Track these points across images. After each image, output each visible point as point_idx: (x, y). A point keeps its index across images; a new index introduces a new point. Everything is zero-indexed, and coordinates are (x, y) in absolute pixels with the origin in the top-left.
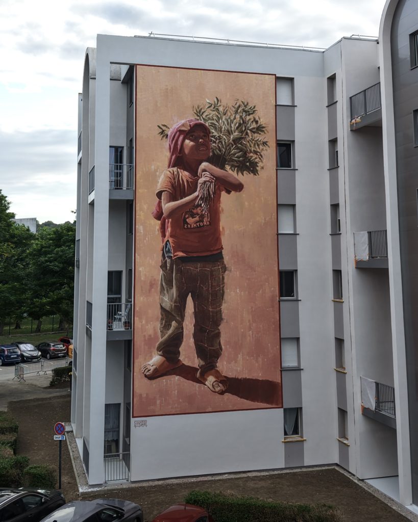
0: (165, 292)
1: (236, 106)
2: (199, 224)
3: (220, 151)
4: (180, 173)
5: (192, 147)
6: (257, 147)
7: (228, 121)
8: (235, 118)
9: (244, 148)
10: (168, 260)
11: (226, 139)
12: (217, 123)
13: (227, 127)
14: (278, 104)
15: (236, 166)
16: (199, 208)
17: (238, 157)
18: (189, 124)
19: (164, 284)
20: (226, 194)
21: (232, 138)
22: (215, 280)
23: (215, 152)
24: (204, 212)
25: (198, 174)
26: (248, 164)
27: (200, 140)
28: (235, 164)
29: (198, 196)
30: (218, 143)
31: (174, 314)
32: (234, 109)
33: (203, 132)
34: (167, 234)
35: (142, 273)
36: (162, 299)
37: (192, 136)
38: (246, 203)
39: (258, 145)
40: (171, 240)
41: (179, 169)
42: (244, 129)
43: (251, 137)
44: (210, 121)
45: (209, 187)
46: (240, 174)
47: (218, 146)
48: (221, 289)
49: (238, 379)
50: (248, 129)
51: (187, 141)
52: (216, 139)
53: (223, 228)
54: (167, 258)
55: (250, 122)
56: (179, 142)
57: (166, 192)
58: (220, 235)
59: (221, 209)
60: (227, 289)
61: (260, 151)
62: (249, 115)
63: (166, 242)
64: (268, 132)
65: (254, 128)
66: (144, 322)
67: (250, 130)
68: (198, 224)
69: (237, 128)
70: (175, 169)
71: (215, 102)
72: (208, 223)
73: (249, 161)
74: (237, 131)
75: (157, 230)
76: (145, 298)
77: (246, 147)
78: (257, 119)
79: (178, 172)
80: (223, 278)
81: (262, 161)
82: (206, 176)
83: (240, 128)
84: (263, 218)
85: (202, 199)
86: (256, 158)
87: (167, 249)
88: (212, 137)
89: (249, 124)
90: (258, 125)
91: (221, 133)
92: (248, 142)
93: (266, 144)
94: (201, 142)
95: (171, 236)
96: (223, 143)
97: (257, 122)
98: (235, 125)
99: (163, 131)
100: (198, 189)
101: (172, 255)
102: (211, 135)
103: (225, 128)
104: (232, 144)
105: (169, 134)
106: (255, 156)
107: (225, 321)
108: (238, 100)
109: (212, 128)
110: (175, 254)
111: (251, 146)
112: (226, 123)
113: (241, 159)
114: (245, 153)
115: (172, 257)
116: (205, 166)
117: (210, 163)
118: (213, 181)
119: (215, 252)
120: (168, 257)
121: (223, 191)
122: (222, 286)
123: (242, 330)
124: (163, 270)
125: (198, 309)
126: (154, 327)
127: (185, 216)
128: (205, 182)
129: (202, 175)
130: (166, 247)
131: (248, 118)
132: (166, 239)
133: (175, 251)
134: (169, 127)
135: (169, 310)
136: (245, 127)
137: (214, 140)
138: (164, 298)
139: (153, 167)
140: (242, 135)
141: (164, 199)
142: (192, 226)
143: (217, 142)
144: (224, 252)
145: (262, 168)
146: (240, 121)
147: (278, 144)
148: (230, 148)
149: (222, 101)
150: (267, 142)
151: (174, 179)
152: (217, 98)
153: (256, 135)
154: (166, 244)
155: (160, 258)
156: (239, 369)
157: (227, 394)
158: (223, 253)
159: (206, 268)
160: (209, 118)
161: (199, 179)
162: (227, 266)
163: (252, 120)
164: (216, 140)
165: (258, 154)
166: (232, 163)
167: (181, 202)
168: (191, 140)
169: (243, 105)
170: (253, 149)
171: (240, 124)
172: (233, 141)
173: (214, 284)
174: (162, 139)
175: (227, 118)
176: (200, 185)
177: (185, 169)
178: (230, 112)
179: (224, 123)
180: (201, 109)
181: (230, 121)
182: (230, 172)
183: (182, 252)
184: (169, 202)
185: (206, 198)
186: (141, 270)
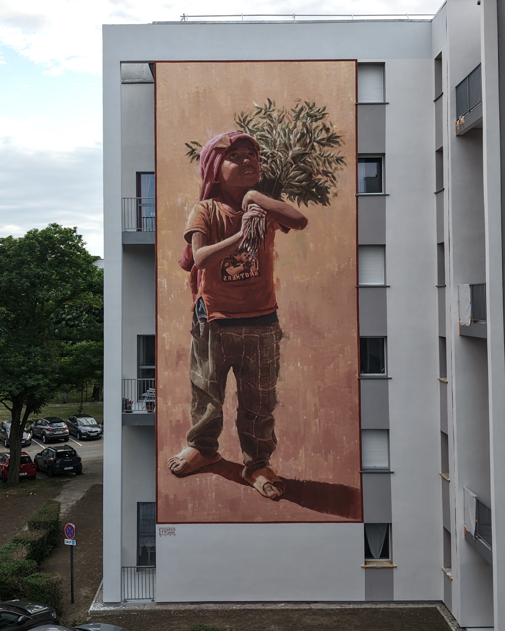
0: (198, 365)
1: (297, 110)
2: (244, 276)
3: (274, 173)
4: (217, 207)
5: (234, 169)
6: (327, 165)
7: (285, 131)
8: (295, 127)
9: (309, 167)
10: (202, 324)
11: (282, 157)
12: (269, 136)
13: (284, 140)
14: (359, 102)
15: (297, 194)
16: (244, 253)
17: (300, 181)
18: (229, 139)
19: (195, 354)
20: (282, 233)
21: (290, 154)
22: (266, 350)
23: (266, 175)
24: (250, 259)
25: (243, 207)
26: (314, 190)
27: (245, 160)
28: (295, 190)
29: (242, 237)
30: (271, 162)
31: (210, 395)
32: (294, 114)
33: (249, 149)
34: (200, 289)
35: (166, 341)
36: (194, 375)
37: (233, 155)
38: (311, 245)
39: (330, 163)
40: (204, 297)
41: (215, 202)
42: (308, 141)
43: (318, 152)
44: (258, 133)
45: (257, 225)
46: (302, 204)
47: (271, 167)
48: (275, 362)
49: (298, 481)
50: (314, 141)
51: (226, 163)
52: (268, 157)
53: (278, 280)
54: (199, 321)
55: (317, 131)
56: (216, 165)
57: (198, 233)
58: (273, 289)
59: (274, 254)
60: (283, 362)
61: (332, 172)
62: (316, 121)
63: (199, 299)
64: (344, 144)
65: (323, 139)
66: (169, 404)
67: (317, 142)
68: (242, 275)
69: (299, 140)
70: (210, 201)
71: (266, 105)
72: (257, 274)
73: (316, 186)
74: (298, 145)
75: (185, 284)
76: (171, 373)
77: (311, 167)
78: (328, 125)
79: (214, 206)
80: (278, 347)
81: (335, 186)
82: (253, 210)
83: (302, 140)
84: (336, 265)
85: (247, 240)
86: (327, 181)
87: (200, 309)
88: (262, 154)
89: (316, 134)
90: (330, 134)
91: (275, 149)
92: (315, 159)
93: (342, 161)
94: (246, 163)
95: (205, 292)
96: (278, 162)
97: (328, 130)
98: (296, 136)
99: (193, 150)
100: (242, 228)
101: (207, 317)
102: (261, 152)
103: (280, 141)
104: (290, 163)
105: (201, 154)
106: (325, 178)
107: (281, 404)
108: (300, 100)
109: (262, 142)
110: (211, 315)
111: (318, 165)
112: (282, 134)
113: (304, 183)
114: (310, 175)
115: (206, 319)
116: (251, 196)
117: (259, 192)
118: (264, 215)
119: (266, 313)
120: (200, 319)
121: (277, 229)
122: (276, 358)
123: (305, 417)
124: (194, 337)
125: (243, 388)
126: (183, 410)
127: (224, 264)
128: (252, 217)
129: (247, 208)
130: (198, 306)
131: (314, 125)
132: (198, 296)
133: (210, 312)
134: (201, 144)
135: (203, 389)
136: (311, 138)
137: (265, 158)
138: (196, 373)
139: (179, 200)
140: (305, 150)
141: (195, 243)
142: (234, 278)
143: (269, 161)
144: (280, 313)
145: (336, 195)
146: (302, 130)
147: (359, 158)
148: (288, 169)
149: (276, 104)
150: (343, 158)
151: (209, 215)
152: (269, 99)
153: (326, 148)
154: (199, 302)
155: (191, 321)
156: (300, 468)
157: (284, 500)
158: (278, 314)
159: (253, 334)
160: (257, 129)
161: (243, 214)
162: (283, 331)
163: (321, 127)
164: (268, 159)
165: (329, 175)
166: (291, 190)
167: (219, 246)
168: (232, 161)
169: (306, 106)
170: (321, 169)
171: (303, 135)
172: (293, 158)
173: (265, 356)
174: (191, 162)
175: (284, 127)
176: (245, 221)
177: (224, 201)
178: (288, 118)
179: (279, 134)
180: (246, 117)
181: (288, 131)
182: (288, 202)
183: (221, 312)
184: (202, 246)
185: (254, 239)
186: (166, 336)
